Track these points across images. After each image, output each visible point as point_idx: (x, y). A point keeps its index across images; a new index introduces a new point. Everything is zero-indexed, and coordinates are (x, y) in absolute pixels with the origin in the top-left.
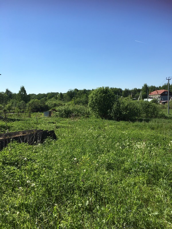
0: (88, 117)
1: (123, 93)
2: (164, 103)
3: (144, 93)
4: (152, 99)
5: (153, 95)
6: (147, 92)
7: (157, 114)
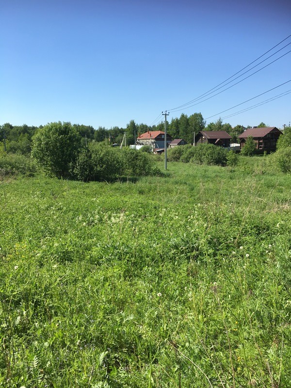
0: (31, 175)
1: (95, 135)
2: (160, 152)
3: (131, 136)
4: (142, 146)
5: (143, 140)
6: (134, 135)
7: (149, 169)
